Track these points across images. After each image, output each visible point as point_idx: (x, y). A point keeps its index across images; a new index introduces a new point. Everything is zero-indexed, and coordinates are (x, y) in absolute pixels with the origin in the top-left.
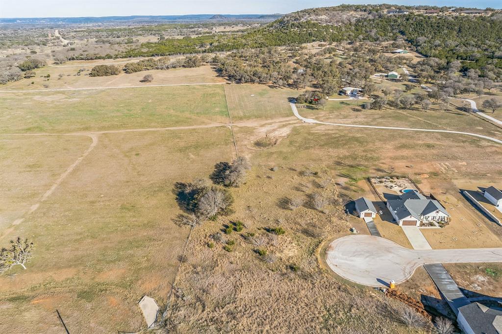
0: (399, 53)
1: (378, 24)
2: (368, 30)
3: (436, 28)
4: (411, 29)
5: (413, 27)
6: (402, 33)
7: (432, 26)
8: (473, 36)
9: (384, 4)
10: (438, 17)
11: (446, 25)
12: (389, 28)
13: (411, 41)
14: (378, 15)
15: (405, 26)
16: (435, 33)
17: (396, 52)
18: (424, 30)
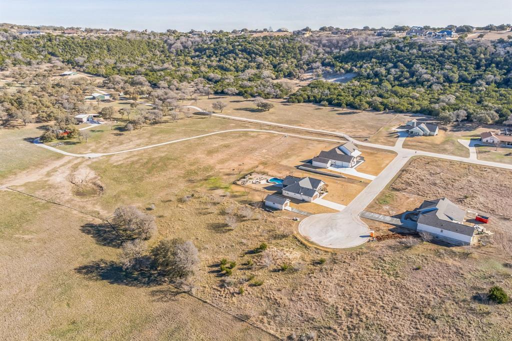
0: (69, 75)
1: (18, 47)
2: (9, 53)
3: (86, 48)
4: (60, 51)
5: (61, 48)
6: (53, 54)
7: (80, 46)
8: (122, 54)
9: (5, 24)
10: (81, 38)
11: (93, 44)
12: (33, 50)
13: (69, 62)
14: (10, 36)
15: (52, 48)
16: (88, 53)
17: (66, 75)
18: (74, 50)
